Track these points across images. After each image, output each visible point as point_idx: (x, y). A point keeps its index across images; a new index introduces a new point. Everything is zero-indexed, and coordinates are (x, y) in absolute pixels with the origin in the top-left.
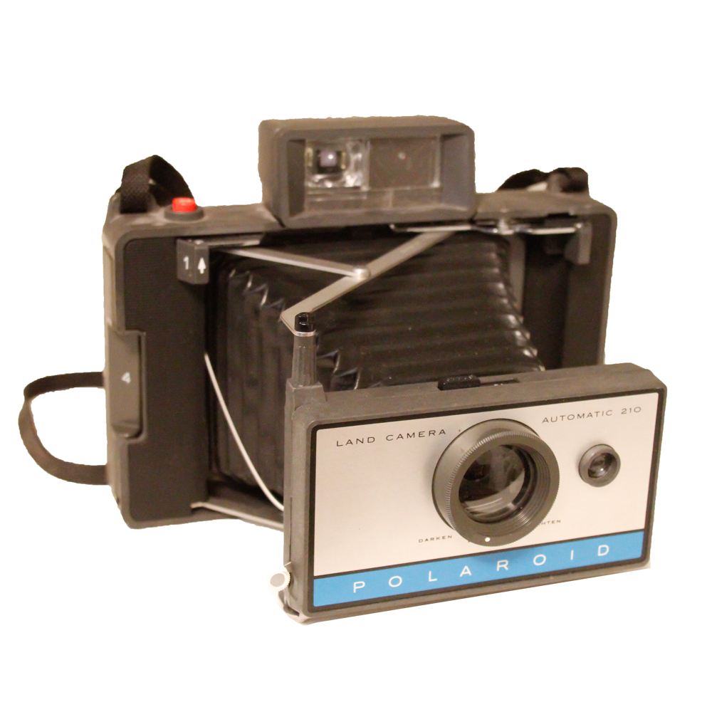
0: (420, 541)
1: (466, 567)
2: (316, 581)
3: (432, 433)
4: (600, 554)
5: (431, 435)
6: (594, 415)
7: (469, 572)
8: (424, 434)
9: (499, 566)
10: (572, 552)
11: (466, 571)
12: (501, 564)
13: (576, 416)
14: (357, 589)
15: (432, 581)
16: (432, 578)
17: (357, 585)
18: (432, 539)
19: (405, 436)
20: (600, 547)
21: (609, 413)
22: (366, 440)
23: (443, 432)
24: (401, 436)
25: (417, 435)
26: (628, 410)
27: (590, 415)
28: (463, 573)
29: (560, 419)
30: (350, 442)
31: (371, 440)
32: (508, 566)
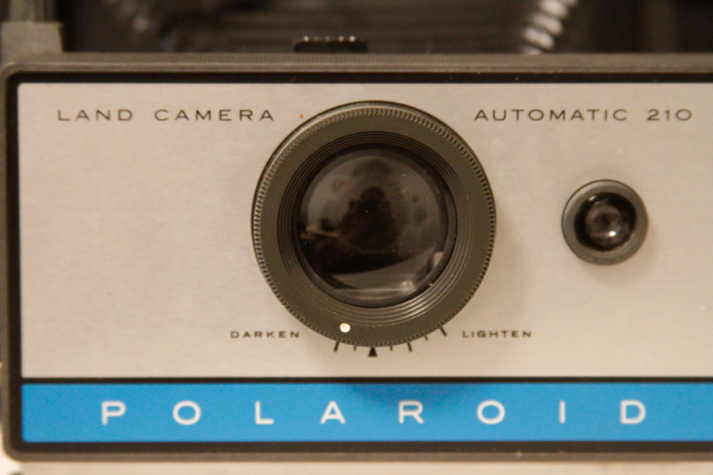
0: (234, 335)
1: (333, 405)
2: (26, 388)
3: (246, 114)
4: (625, 420)
5: (245, 119)
6: (587, 116)
7: (339, 416)
8: (230, 115)
9: (402, 414)
10: (562, 406)
11: (333, 412)
12: (407, 408)
13: (547, 114)
14: (110, 419)
15: (262, 422)
16: (263, 416)
17: (111, 409)
18: (258, 334)
19: (191, 114)
20: (625, 404)
21: (619, 115)
22: (114, 116)
23: (266, 115)
24: (182, 115)
25: (215, 115)
26: (662, 116)
27: (577, 115)
28: (327, 416)
29: (511, 116)
30: (83, 115)
31: (125, 115)
32: (422, 415)
